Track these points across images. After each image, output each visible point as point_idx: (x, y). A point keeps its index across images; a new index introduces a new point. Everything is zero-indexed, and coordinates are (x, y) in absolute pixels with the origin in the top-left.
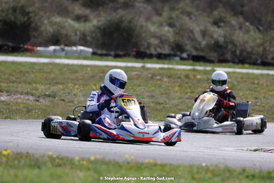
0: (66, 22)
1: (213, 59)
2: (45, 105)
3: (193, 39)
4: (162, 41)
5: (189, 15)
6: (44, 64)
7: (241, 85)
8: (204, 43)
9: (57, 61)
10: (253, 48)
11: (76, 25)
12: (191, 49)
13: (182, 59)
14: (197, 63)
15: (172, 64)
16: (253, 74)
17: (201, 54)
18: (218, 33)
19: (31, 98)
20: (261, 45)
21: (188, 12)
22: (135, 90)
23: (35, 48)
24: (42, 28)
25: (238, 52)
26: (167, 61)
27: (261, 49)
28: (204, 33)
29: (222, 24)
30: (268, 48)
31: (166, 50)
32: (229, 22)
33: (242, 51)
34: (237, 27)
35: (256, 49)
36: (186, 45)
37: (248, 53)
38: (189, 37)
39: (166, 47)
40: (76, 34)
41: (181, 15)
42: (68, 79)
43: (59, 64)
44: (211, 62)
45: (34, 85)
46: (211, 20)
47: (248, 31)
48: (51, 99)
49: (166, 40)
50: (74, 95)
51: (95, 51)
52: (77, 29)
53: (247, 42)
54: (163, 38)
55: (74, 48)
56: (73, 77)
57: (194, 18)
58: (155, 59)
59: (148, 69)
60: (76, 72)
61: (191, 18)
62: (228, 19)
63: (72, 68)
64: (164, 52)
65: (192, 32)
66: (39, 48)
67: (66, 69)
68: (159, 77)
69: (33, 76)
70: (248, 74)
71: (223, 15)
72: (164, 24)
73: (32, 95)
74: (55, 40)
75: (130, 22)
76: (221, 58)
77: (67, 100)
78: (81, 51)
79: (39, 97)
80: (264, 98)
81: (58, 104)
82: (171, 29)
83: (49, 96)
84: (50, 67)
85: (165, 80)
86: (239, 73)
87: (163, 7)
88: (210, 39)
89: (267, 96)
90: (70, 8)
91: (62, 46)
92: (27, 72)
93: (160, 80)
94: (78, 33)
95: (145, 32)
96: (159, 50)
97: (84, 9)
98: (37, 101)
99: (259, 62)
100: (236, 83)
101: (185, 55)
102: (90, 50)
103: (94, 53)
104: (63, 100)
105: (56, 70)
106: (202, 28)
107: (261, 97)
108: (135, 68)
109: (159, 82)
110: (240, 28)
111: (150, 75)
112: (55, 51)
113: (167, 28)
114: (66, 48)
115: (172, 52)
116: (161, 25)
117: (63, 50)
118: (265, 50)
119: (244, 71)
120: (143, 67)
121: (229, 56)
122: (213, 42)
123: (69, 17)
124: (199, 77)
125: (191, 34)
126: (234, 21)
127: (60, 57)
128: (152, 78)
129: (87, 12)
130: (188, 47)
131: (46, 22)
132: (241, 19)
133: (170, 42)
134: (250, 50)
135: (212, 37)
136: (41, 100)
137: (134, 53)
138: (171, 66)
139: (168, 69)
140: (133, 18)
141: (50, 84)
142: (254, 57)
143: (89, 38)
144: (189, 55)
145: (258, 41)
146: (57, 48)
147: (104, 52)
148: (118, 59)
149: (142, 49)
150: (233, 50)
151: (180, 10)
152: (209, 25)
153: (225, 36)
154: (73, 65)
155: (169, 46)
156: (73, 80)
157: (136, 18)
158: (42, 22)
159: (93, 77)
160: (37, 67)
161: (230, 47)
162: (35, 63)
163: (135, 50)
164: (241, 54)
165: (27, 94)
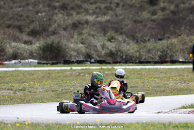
0: (20, 45)
1: (110, 61)
2: (21, 96)
3: (97, 51)
4: (79, 53)
5: (93, 36)
6: (12, 71)
7: (133, 76)
8: (103, 52)
9: (20, 69)
10: (133, 53)
11: (26, 47)
12: (96, 57)
13: (91, 63)
14: (102, 65)
15: (87, 66)
16: (136, 69)
17: (102, 59)
18: (111, 46)
19: (11, 92)
20: (137, 51)
21: (92, 35)
22: (71, 83)
23: (3, 62)
24: (6, 50)
25: (124, 57)
26: (83, 65)
27: (138, 54)
28: (103, 47)
29: (113, 40)
30: (142, 53)
31: (81, 58)
32: (118, 39)
33: (126, 56)
34: (123, 42)
35: (135, 54)
36: (93, 54)
37: (130, 56)
38: (94, 49)
39: (81, 56)
40: (27, 52)
41: (88, 37)
42: (29, 79)
43: (21, 71)
44: (109, 63)
45: (10, 84)
46: (107, 38)
47: (129, 44)
48: (23, 92)
49: (80, 52)
50: (36, 88)
51: (39, 61)
52: (27, 49)
53: (129, 50)
54: (79, 51)
55: (27, 61)
56: (32, 78)
57: (96, 38)
58: (76, 64)
59: (75, 70)
60: (33, 75)
61: (94, 38)
62: (116, 37)
63: (29, 72)
64: (80, 60)
65: (96, 46)
66: (6, 62)
67: (26, 73)
68: (83, 75)
69: (8, 79)
70: (133, 69)
71: (114, 35)
72: (79, 42)
73: (12, 90)
74: (15, 57)
75: (58, 43)
76: (114, 61)
77: (32, 92)
78: (31, 62)
79: (16, 91)
80: (148, 82)
81: (28, 95)
82: (83, 46)
83: (22, 90)
84: (17, 72)
85: (87, 75)
86: (129, 69)
87: (74, 33)
88: (107, 50)
89: (149, 81)
90: (20, 37)
91: (20, 60)
92: (4, 77)
93: (84, 76)
94: (28, 52)
95: (68, 48)
96: (77, 59)
97: (28, 37)
98: (15, 93)
99: (137, 61)
100: (129, 75)
101: (93, 60)
102: (36, 61)
103: (38, 63)
104: (30, 92)
105: (20, 74)
106: (102, 43)
107: (146, 82)
108: (66, 70)
109: (84, 77)
110: (124, 42)
111: (77, 74)
112: (15, 63)
113: (80, 45)
114: (22, 61)
115: (85, 59)
116: (77, 43)
117: (20, 62)
118: (140, 54)
119: (131, 67)
120: (71, 69)
121: (119, 59)
122: (109, 51)
123: (21, 42)
124: (106, 72)
125: (95, 47)
126: (120, 38)
127: (19, 67)
128: (79, 75)
129: (31, 38)
130: (94, 56)
131: (8, 46)
132: (124, 37)
133: (83, 53)
134: (131, 55)
135: (108, 48)
136: (17, 93)
137: (63, 61)
138: (87, 68)
139: (86, 69)
140: (60, 41)
141: (19, 83)
142: (134, 59)
143: (35, 54)
144: (95, 60)
145: (136, 49)
146: (17, 61)
147: (45, 62)
148: (54, 65)
149: (67, 59)
150: (121, 55)
151: (87, 34)
152: (105, 41)
153: (116, 48)
154: (29, 71)
155: (83, 55)
156: (32, 79)
157: (62, 41)
158: (6, 46)
159: (44, 77)
160: (9, 74)
161: (119, 53)
162: (7, 71)
163: (63, 59)
164: (126, 58)
165: (8, 89)
